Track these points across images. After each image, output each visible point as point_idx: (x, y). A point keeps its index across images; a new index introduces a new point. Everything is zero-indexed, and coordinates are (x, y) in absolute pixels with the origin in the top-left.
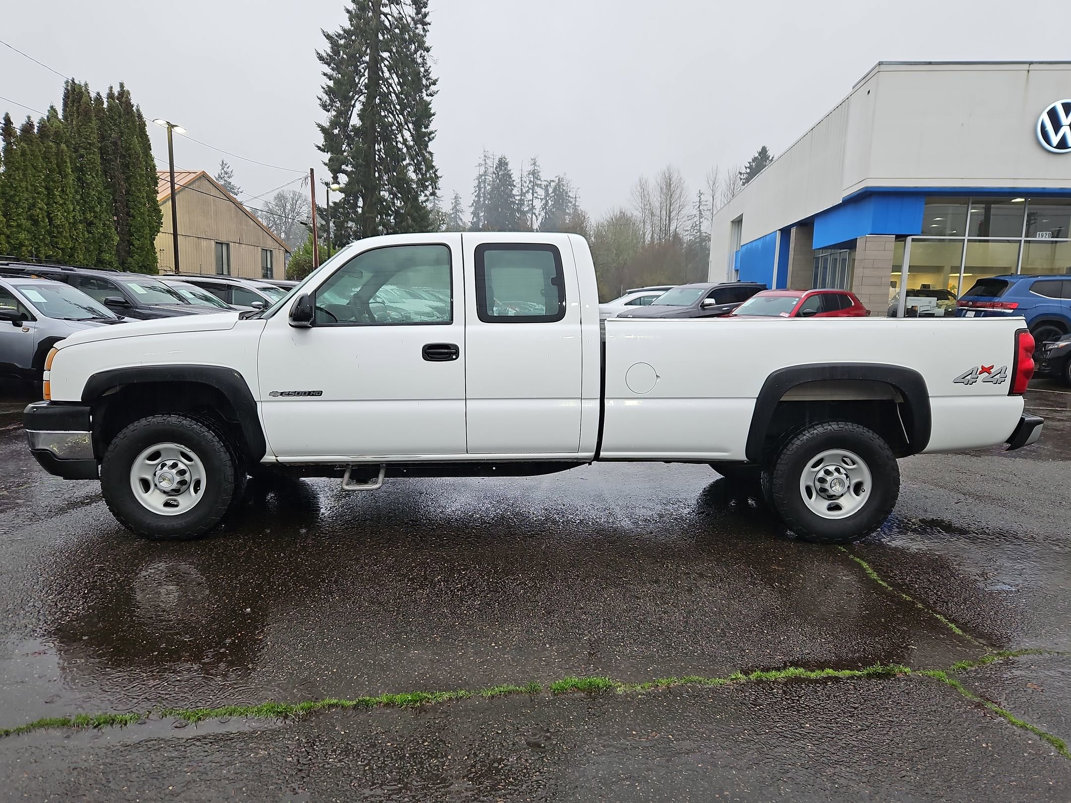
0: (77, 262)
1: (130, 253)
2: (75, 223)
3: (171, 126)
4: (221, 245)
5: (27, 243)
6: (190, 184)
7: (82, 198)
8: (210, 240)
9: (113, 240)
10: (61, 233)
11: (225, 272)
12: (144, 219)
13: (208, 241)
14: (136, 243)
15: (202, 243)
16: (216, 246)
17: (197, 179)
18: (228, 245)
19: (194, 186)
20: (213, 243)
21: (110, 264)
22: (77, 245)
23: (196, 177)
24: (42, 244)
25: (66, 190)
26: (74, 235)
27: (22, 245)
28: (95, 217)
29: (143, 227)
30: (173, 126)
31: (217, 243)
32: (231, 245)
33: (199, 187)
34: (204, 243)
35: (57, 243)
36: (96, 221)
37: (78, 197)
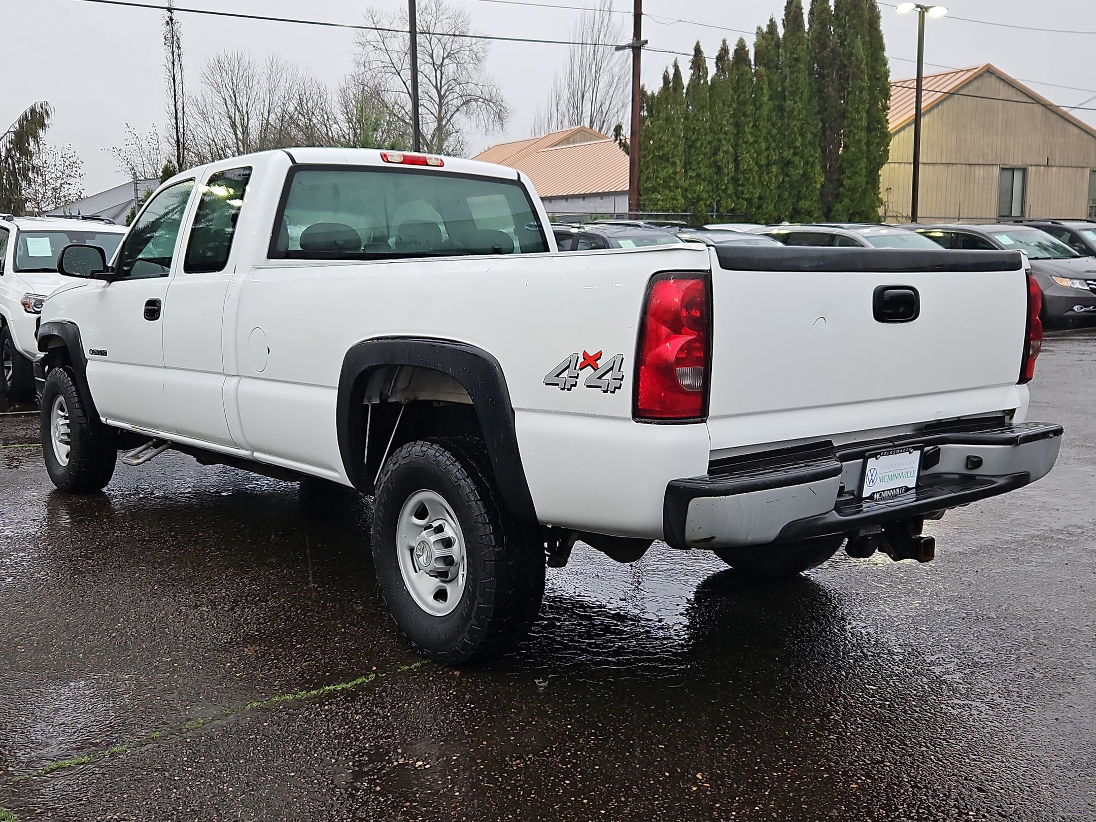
0: (765, 214)
1: (838, 197)
2: (768, 165)
3: (923, 10)
4: (1010, 172)
5: (705, 195)
6: (963, 88)
7: (780, 132)
8: (991, 167)
9: (815, 182)
10: (747, 179)
11: (1016, 212)
12: (860, 149)
13: (987, 168)
14: (846, 182)
15: (977, 172)
16: (1001, 175)
17: (975, 78)
18: (1024, 170)
19: (970, 90)
20: (996, 170)
21: (809, 213)
22: (767, 194)
23: (973, 75)
24: (724, 195)
25: (759, 124)
26: (765, 180)
27: (699, 199)
28: (795, 154)
29: (858, 159)
30: (927, 9)
31: (1003, 169)
32: (1031, 170)
33: (978, 88)
34: (979, 172)
35: (742, 192)
36: (797, 159)
37: (774, 131)
